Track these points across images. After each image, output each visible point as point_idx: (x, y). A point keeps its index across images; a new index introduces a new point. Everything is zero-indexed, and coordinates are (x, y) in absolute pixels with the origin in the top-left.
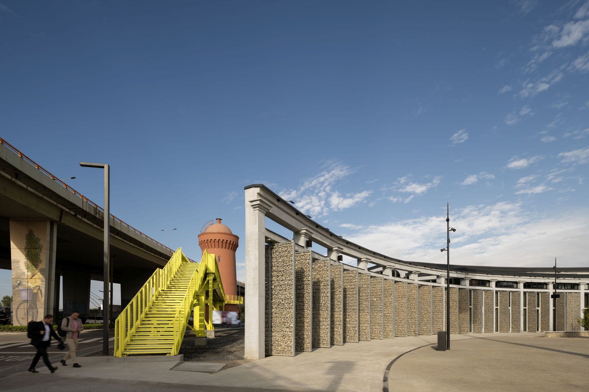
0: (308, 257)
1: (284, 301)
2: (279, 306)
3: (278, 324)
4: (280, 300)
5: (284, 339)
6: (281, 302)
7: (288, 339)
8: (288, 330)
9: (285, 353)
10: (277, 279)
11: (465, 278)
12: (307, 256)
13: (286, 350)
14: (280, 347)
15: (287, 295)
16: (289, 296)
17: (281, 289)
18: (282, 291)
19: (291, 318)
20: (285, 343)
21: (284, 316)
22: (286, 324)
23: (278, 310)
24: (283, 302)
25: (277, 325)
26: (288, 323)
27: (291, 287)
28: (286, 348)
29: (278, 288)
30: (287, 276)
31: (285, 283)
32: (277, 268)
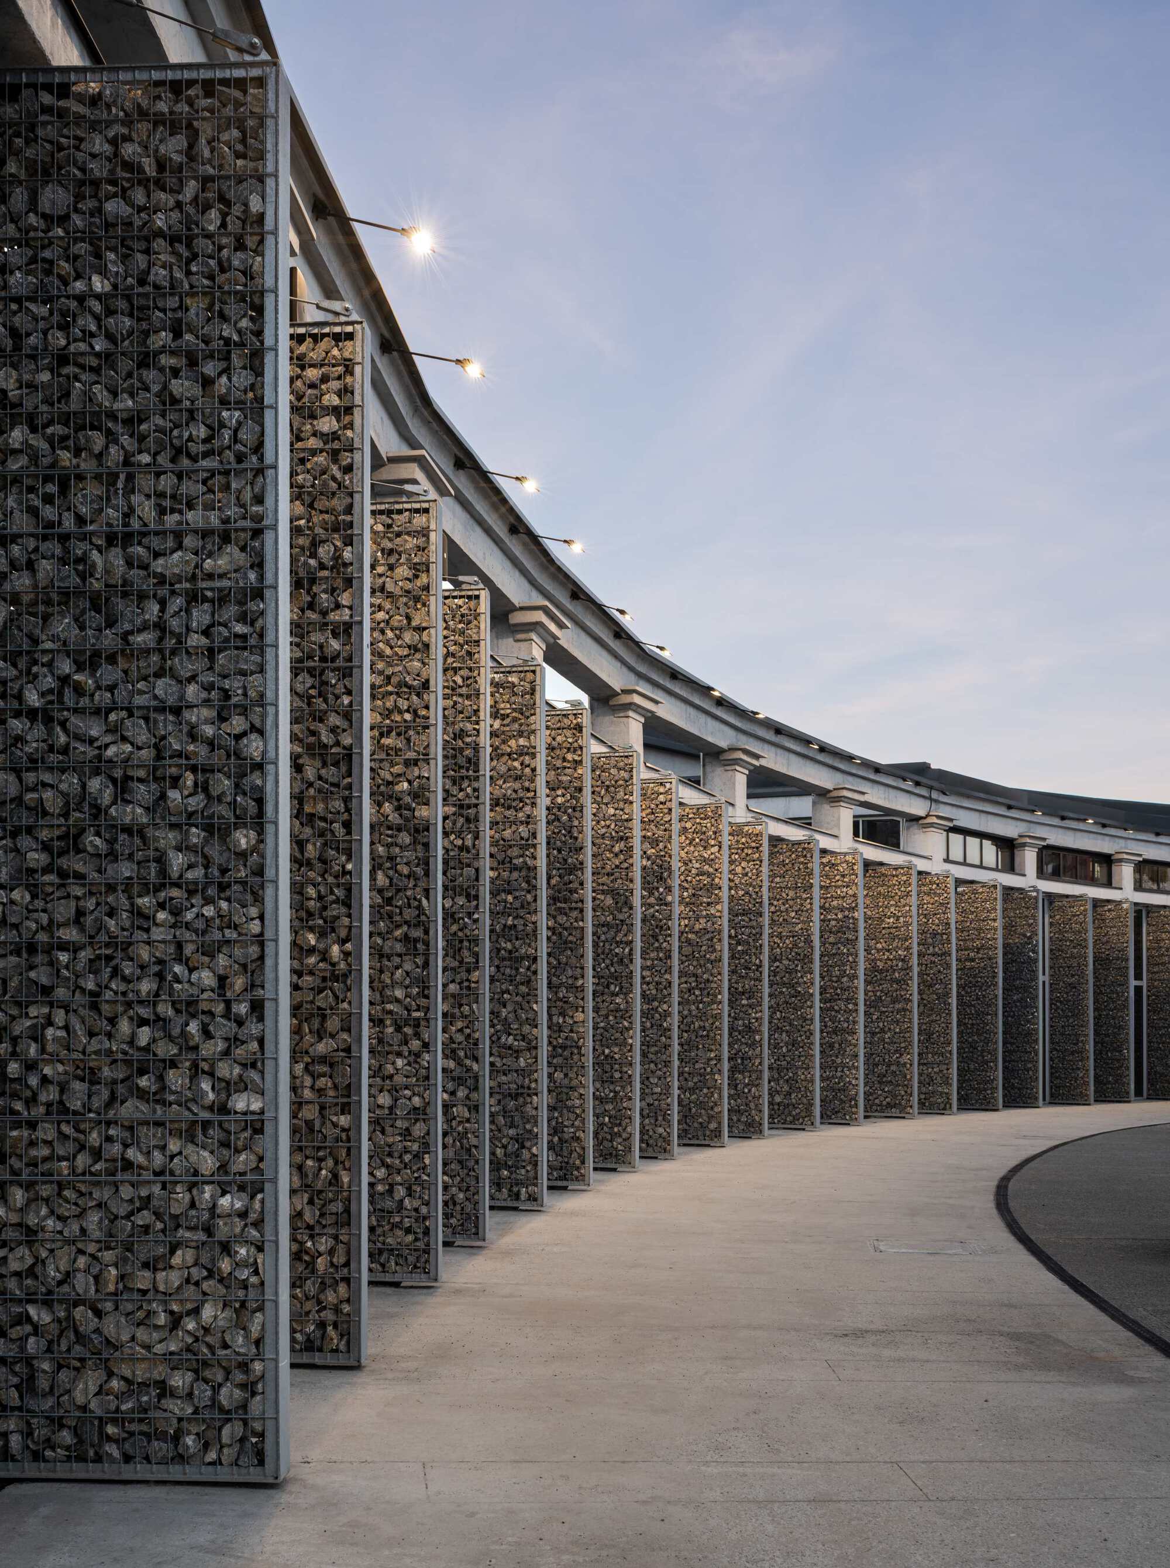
0: (335, 385)
1: (142, 792)
2: (76, 864)
3: (63, 1088)
4: (95, 784)
5: (143, 1279)
6: (97, 811)
7: (196, 1273)
8: (207, 1162)
9: (158, 1447)
10: (49, 512)
11: (928, 816)
12: (325, 379)
13: (176, 1407)
14: (92, 1379)
15: (191, 716)
16: (209, 731)
17: (109, 640)
18: (108, 674)
19: (243, 1008)
20: (162, 1319)
21: (146, 987)
22: (176, 1079)
23: (64, 910)
24: (133, 813)
25: (51, 1094)
26: (195, 1070)
27: (239, 628)
28: (179, 1380)
29: (63, 625)
30: (188, 488)
31: (158, 565)
32: (45, 377)
